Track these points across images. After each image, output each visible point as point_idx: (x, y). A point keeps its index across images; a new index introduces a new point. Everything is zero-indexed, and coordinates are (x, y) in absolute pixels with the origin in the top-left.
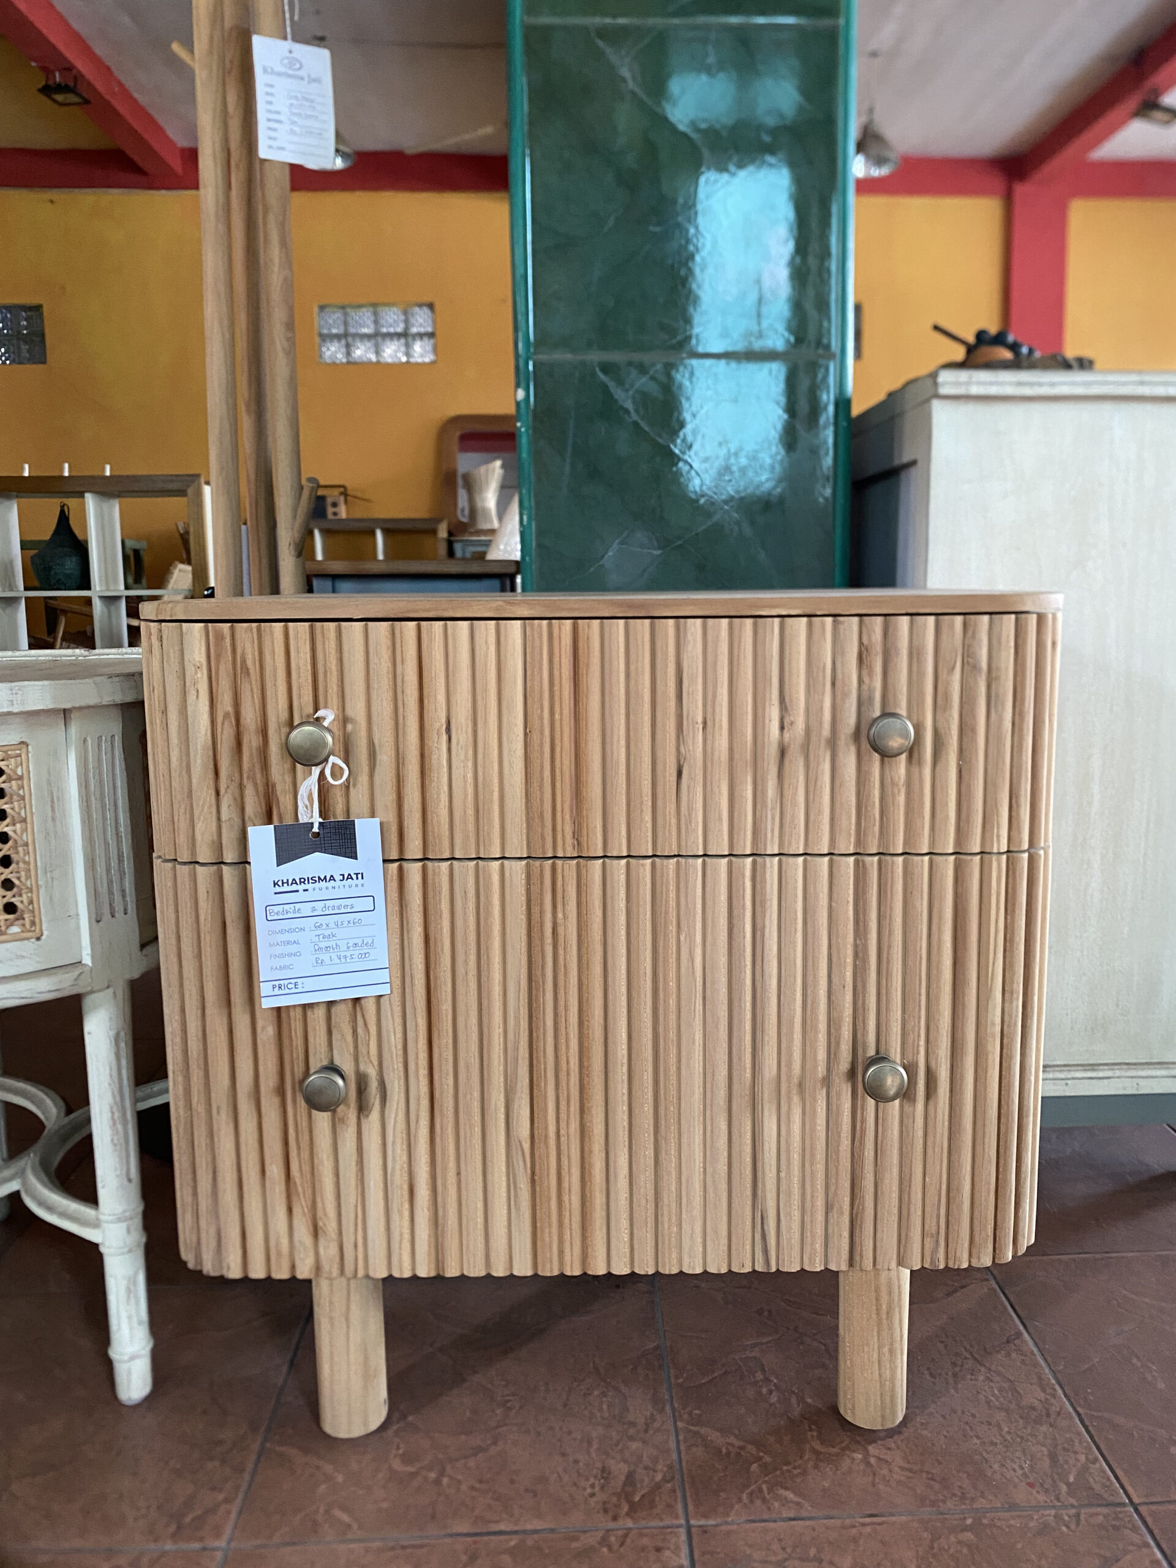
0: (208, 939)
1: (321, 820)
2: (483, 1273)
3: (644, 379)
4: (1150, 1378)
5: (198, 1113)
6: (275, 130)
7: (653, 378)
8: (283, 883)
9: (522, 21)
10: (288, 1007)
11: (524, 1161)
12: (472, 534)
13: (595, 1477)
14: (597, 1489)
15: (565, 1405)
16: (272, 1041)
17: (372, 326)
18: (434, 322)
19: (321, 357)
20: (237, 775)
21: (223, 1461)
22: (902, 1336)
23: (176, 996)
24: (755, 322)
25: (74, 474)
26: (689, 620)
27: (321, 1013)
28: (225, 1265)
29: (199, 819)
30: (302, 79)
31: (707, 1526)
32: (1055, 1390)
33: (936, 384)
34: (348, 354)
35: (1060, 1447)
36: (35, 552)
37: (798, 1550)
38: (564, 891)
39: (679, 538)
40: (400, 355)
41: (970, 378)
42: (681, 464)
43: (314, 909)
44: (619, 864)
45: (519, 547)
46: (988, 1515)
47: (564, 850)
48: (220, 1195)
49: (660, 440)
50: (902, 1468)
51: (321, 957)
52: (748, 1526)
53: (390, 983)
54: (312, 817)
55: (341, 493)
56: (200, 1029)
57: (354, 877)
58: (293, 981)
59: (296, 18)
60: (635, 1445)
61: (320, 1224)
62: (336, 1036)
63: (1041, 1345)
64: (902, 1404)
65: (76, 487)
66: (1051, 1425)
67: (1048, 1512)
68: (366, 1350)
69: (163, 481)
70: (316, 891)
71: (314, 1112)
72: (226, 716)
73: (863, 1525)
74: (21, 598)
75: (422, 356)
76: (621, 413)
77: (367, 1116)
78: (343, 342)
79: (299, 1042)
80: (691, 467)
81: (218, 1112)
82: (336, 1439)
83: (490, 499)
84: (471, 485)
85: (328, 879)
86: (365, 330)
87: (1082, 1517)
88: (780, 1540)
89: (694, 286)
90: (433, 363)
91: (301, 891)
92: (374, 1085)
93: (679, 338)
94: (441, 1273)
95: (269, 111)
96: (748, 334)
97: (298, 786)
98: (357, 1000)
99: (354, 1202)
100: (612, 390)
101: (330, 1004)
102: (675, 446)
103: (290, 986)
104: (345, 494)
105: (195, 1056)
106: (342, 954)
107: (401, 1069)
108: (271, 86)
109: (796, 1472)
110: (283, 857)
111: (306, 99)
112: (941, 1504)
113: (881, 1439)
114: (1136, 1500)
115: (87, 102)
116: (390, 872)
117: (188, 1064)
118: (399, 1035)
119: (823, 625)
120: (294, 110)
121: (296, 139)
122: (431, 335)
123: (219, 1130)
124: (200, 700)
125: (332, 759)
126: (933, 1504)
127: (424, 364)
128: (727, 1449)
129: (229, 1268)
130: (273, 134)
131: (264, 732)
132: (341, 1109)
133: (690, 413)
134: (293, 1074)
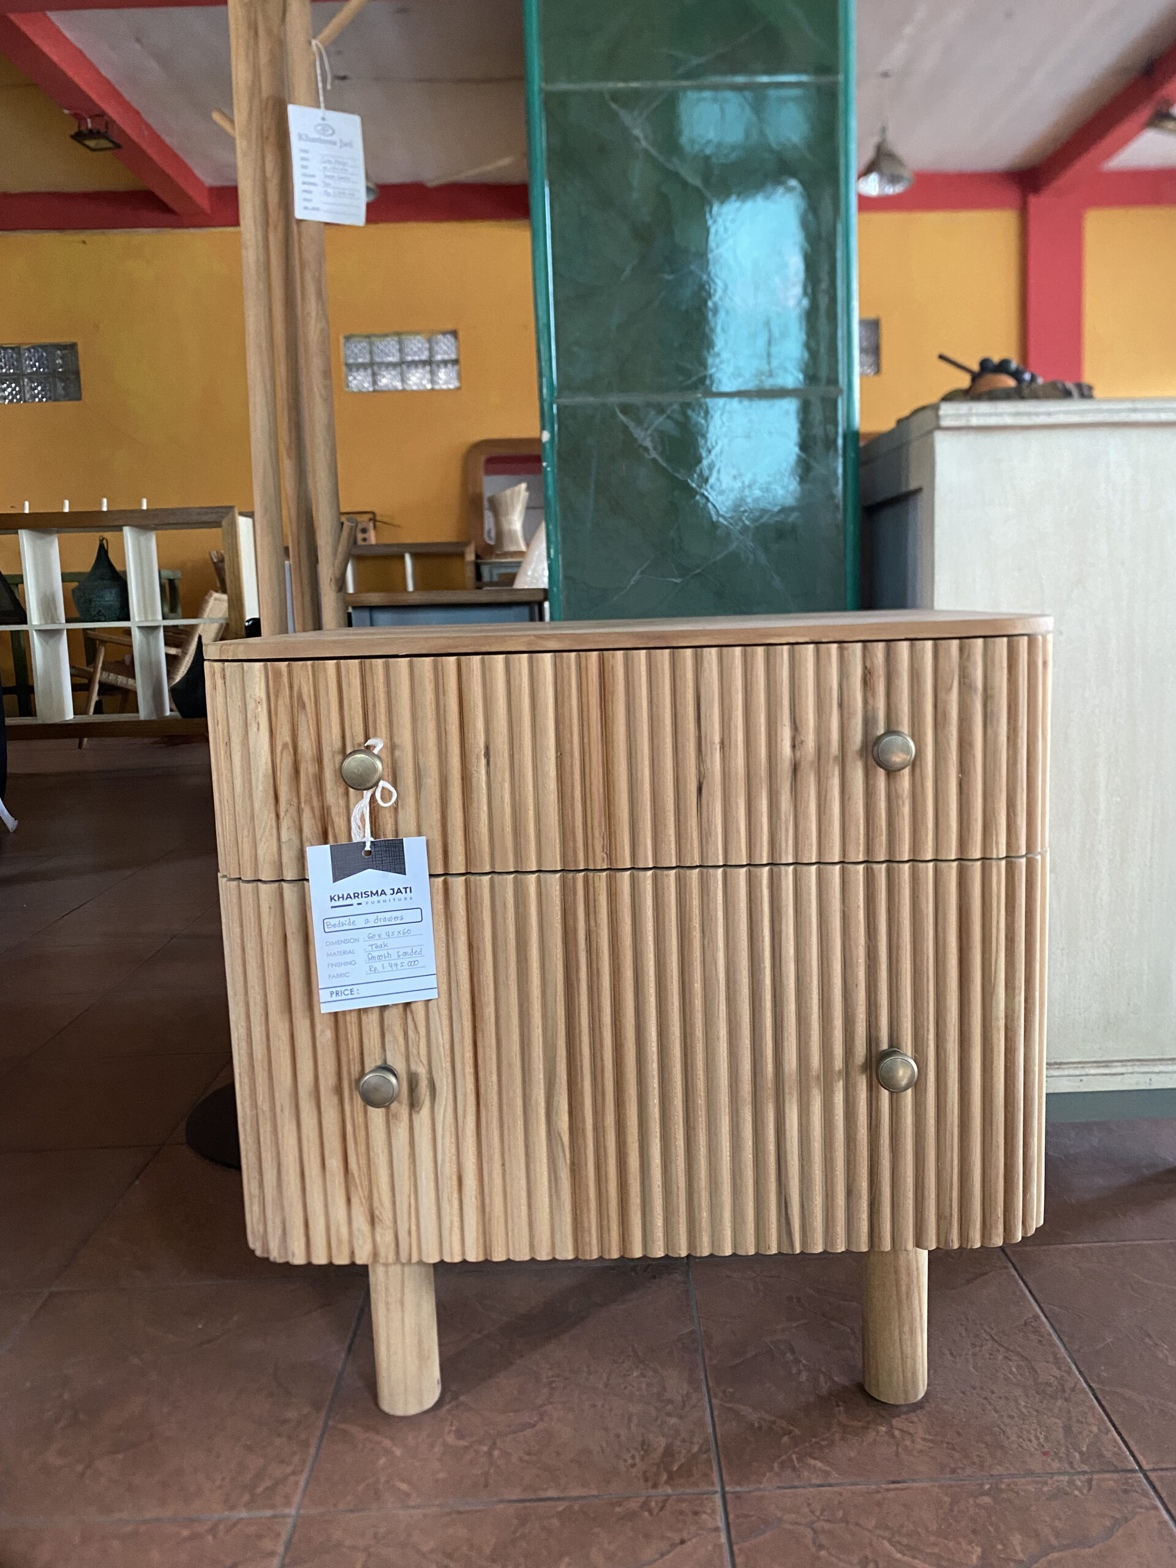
0: (271, 951)
1: (373, 840)
2: (527, 1258)
3: (661, 419)
4: (1161, 1356)
5: (263, 1112)
6: (310, 192)
7: (669, 417)
8: (339, 898)
9: (541, 90)
10: (344, 1012)
11: (564, 1152)
12: (498, 556)
13: (636, 1449)
14: (638, 1460)
15: (606, 1386)
16: (330, 1043)
17: (398, 355)
18: (458, 348)
19: (348, 386)
20: (295, 800)
21: (290, 1438)
22: (921, 1316)
23: (242, 1004)
24: (765, 361)
25: (111, 509)
26: (705, 650)
27: (374, 1017)
28: (290, 1254)
29: (261, 840)
30: (334, 143)
31: (739, 1492)
32: (1070, 1368)
33: (938, 417)
34: (375, 383)
35: (1074, 1420)
36: (75, 584)
37: (826, 1513)
38: (595, 901)
39: (698, 567)
40: (425, 382)
41: (970, 409)
42: (698, 497)
43: (367, 921)
44: (645, 875)
45: (546, 573)
46: (1005, 1480)
47: (594, 864)
48: (285, 1187)
49: (678, 475)
50: (924, 1439)
51: (375, 965)
52: (778, 1492)
53: (438, 988)
54: (364, 836)
55: (370, 520)
56: (264, 1033)
57: (403, 891)
58: (349, 988)
59: (329, 87)
60: (673, 1421)
61: (377, 1213)
62: (388, 1038)
63: (1057, 1326)
64: (923, 1381)
65: (113, 522)
66: (1066, 1400)
67: (1062, 1478)
68: (420, 1334)
69: (199, 514)
70: (370, 904)
71: (370, 1108)
72: (285, 746)
73: (888, 1490)
74: (63, 630)
75: (446, 382)
76: (641, 450)
77: (418, 1112)
78: (369, 371)
79: (354, 1043)
80: (707, 499)
81: (282, 1110)
82: (393, 1416)
83: (516, 522)
84: (496, 507)
85: (379, 893)
86: (391, 359)
87: (1094, 1483)
88: (809, 1505)
89: (707, 330)
90: (458, 389)
91: (355, 905)
92: (424, 1084)
93: (694, 379)
94: (489, 1258)
95: (305, 175)
96: (759, 373)
97: (351, 806)
98: (407, 1005)
99: (408, 1192)
100: (633, 431)
101: (383, 1009)
102: (693, 481)
103: (346, 992)
104: (374, 520)
105: (260, 1058)
106: (393, 962)
107: (449, 1068)
108: (306, 151)
109: (824, 1443)
110: (340, 873)
111: (339, 163)
112: (959, 1471)
113: (905, 1413)
114: (1146, 1467)
115: (118, 146)
116: (436, 887)
117: (253, 1067)
118: (447, 1036)
119: (829, 650)
120: (328, 174)
121: (330, 199)
122: (455, 362)
123: (283, 1126)
124: (261, 732)
125: (382, 783)
126: (953, 1471)
127: (449, 390)
128: (759, 1423)
129: (293, 1255)
130: (308, 196)
131: (320, 760)
132: (394, 1106)
133: (705, 449)
134: (349, 1073)
